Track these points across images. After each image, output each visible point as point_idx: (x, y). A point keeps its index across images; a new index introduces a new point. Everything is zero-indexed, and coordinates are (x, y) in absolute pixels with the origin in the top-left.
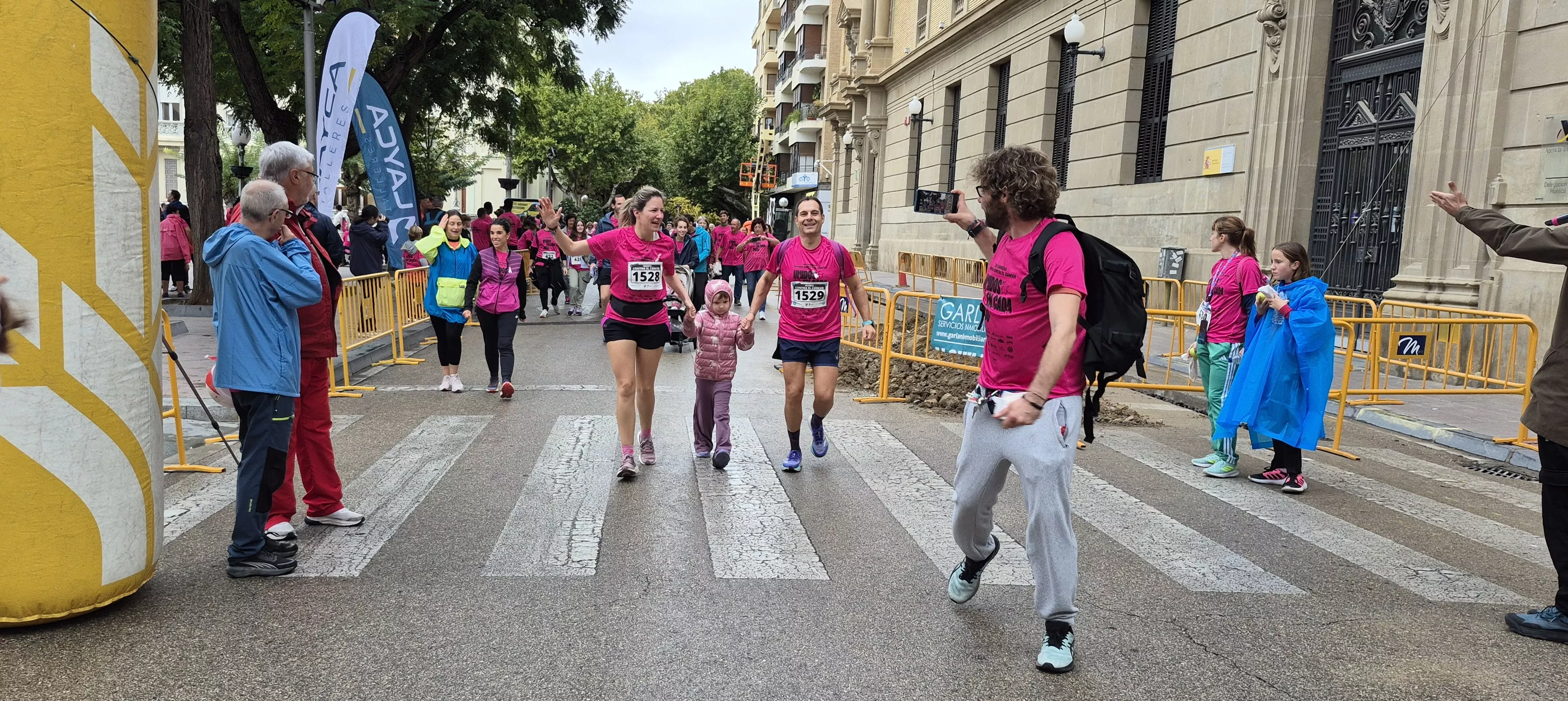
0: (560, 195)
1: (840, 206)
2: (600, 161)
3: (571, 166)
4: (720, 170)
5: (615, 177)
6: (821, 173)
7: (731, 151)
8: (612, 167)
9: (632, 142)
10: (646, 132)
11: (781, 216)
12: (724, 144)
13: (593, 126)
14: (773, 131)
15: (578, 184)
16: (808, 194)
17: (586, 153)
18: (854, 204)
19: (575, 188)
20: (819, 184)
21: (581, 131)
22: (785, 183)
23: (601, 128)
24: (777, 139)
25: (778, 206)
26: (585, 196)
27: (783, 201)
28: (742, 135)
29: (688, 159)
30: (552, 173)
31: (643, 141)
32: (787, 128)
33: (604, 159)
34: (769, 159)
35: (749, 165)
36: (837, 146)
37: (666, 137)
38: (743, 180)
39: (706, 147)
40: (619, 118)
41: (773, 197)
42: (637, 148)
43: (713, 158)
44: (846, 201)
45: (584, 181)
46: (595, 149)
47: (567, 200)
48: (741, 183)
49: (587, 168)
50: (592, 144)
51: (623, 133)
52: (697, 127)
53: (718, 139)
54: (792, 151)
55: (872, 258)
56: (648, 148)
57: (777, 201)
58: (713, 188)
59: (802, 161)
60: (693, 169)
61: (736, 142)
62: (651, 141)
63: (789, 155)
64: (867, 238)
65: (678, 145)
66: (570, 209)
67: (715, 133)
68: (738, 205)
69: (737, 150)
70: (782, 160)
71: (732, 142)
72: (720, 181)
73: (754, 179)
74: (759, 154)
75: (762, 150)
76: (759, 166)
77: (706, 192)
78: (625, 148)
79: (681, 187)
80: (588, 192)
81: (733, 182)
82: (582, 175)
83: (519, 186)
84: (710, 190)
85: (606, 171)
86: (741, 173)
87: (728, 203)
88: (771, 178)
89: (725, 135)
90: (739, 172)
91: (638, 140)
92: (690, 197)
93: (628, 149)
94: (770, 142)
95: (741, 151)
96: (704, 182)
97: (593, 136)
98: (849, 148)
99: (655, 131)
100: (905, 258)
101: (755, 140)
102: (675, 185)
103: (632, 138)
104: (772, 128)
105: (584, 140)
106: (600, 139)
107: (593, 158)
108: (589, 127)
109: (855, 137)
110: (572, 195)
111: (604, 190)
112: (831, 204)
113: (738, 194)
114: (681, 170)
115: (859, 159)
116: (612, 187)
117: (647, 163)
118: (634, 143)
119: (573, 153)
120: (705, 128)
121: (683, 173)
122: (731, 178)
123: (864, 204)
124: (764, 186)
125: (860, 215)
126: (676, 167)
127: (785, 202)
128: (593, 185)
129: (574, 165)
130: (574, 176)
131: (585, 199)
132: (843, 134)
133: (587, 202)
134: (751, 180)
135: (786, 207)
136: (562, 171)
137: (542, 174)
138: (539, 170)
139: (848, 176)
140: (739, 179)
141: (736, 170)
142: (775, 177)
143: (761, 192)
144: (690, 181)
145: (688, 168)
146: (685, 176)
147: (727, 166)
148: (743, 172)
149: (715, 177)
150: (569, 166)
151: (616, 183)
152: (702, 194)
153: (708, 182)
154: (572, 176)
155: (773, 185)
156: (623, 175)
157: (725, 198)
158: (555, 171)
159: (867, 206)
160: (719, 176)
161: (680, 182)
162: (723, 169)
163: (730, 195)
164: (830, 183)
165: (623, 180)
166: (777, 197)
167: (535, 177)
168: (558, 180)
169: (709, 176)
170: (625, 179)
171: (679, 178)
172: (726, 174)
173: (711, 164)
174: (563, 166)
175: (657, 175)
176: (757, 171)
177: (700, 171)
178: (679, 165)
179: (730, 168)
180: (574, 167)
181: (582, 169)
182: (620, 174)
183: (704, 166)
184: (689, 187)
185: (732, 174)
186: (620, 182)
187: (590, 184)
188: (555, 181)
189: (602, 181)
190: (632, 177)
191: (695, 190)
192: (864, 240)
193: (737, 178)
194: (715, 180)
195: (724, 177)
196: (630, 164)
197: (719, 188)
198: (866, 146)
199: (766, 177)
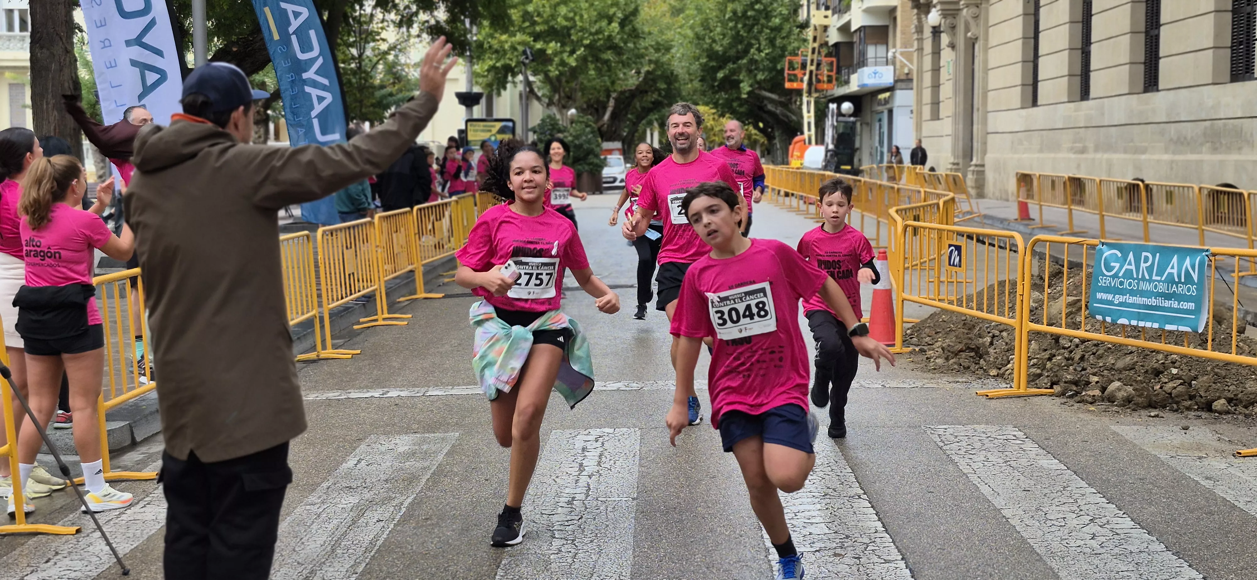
0: (538, 112)
1: (927, 111)
2: (592, 62)
3: (554, 72)
4: (757, 68)
5: (613, 83)
6: (898, 66)
7: (771, 42)
8: (609, 70)
9: (635, 35)
10: (654, 21)
11: (845, 127)
12: (760, 32)
13: (582, 16)
14: (829, 13)
15: (562, 94)
16: (882, 96)
17: (572, 52)
18: (947, 108)
19: (559, 100)
20: (896, 81)
21: (565, 23)
22: (847, 82)
23: (594, 19)
24: (835, 22)
25: (840, 114)
27: (847, 106)
28: (786, 19)
29: (711, 55)
30: (529, 84)
31: (650, 33)
32: (848, 8)
33: (597, 59)
34: (824, 51)
35: (798, 60)
36: (920, 30)
37: (681, 27)
38: (790, 80)
39: (737, 39)
40: (616, 4)
41: (833, 100)
42: (643, 44)
43: (746, 52)
44: (936, 103)
45: (573, 90)
46: (586, 47)
47: (549, 116)
48: (787, 85)
49: (574, 73)
50: (582, 39)
51: (622, 24)
52: (723, 11)
53: (753, 26)
54: (856, 39)
55: (977, 181)
56: (658, 43)
57: (839, 108)
58: (749, 93)
59: (871, 51)
60: (720, 68)
61: (777, 29)
62: (661, 32)
63: (850, 45)
64: (968, 153)
65: (698, 37)
66: (553, 129)
67: (748, 18)
68: (783, 115)
69: (778, 42)
70: (843, 50)
71: (773, 29)
72: (759, 83)
73: (806, 78)
74: (811, 45)
75: (815, 39)
76: (812, 61)
77: (739, 99)
78: (625, 43)
79: (704, 93)
80: (578, 104)
81: (776, 83)
82: (567, 82)
83: (483, 101)
84: (744, 96)
85: (600, 75)
86: (786, 72)
87: (770, 113)
88: (829, 76)
89: (763, 21)
90: (782, 70)
91: (643, 33)
92: (716, 105)
93: (631, 45)
94: (826, 28)
95: (785, 42)
96: (735, 85)
97: (582, 29)
98: (936, 31)
99: (667, 20)
100: (1025, 179)
101: (804, 26)
102: (695, 91)
103: (634, 30)
104: (827, 8)
105: (569, 35)
106: (591, 34)
107: (583, 60)
108: (577, 18)
109: (945, 14)
110: (554, 110)
111: (598, 101)
112: (914, 108)
113: (783, 99)
114: (703, 70)
115: (952, 46)
116: (608, 96)
117: (657, 62)
118: (637, 36)
119: (556, 54)
120: (735, 12)
121: (705, 74)
122: (771, 79)
123: (962, 107)
124: (820, 86)
125: (955, 123)
126: (696, 67)
127: (850, 108)
128: (583, 94)
129: (557, 69)
130: (557, 84)
131: (572, 115)
132: (928, 12)
133: (576, 118)
134: (802, 80)
135: (850, 116)
136: (541, 77)
137: (514, 83)
138: (510, 78)
139: (936, 70)
140: (784, 79)
141: (779, 67)
142: (833, 74)
143: (815, 95)
144: (716, 84)
145: (713, 67)
146: (708, 78)
147: (766, 63)
148: (789, 69)
149: (750, 79)
150: (549, 71)
151: (615, 91)
152: (733, 100)
153: (742, 85)
154: (554, 84)
155: (831, 85)
156: (624, 80)
157: (766, 105)
158: (531, 78)
159: (965, 109)
160: (755, 76)
161: (702, 86)
162: (761, 67)
163: (772, 101)
164: (911, 80)
165: (624, 87)
166: (839, 100)
167: (505, 88)
168: (536, 90)
169: (741, 77)
170: (626, 85)
171: (700, 81)
172: (766, 73)
173: (745, 61)
174: (542, 71)
175: (670, 78)
176: (809, 68)
177: (730, 71)
178: (700, 64)
179: (771, 65)
180: (557, 73)
181: (568, 74)
182: (619, 79)
183: (734, 63)
184: (715, 93)
185: (774, 73)
186: (620, 89)
187: (580, 94)
188: (532, 91)
189: (595, 89)
190: (637, 83)
191: (723, 96)
192: (964, 157)
193: (780, 78)
194: (750, 82)
195: (763, 78)
196: (633, 65)
197: (757, 91)
198: (961, 28)
199: (822, 75)
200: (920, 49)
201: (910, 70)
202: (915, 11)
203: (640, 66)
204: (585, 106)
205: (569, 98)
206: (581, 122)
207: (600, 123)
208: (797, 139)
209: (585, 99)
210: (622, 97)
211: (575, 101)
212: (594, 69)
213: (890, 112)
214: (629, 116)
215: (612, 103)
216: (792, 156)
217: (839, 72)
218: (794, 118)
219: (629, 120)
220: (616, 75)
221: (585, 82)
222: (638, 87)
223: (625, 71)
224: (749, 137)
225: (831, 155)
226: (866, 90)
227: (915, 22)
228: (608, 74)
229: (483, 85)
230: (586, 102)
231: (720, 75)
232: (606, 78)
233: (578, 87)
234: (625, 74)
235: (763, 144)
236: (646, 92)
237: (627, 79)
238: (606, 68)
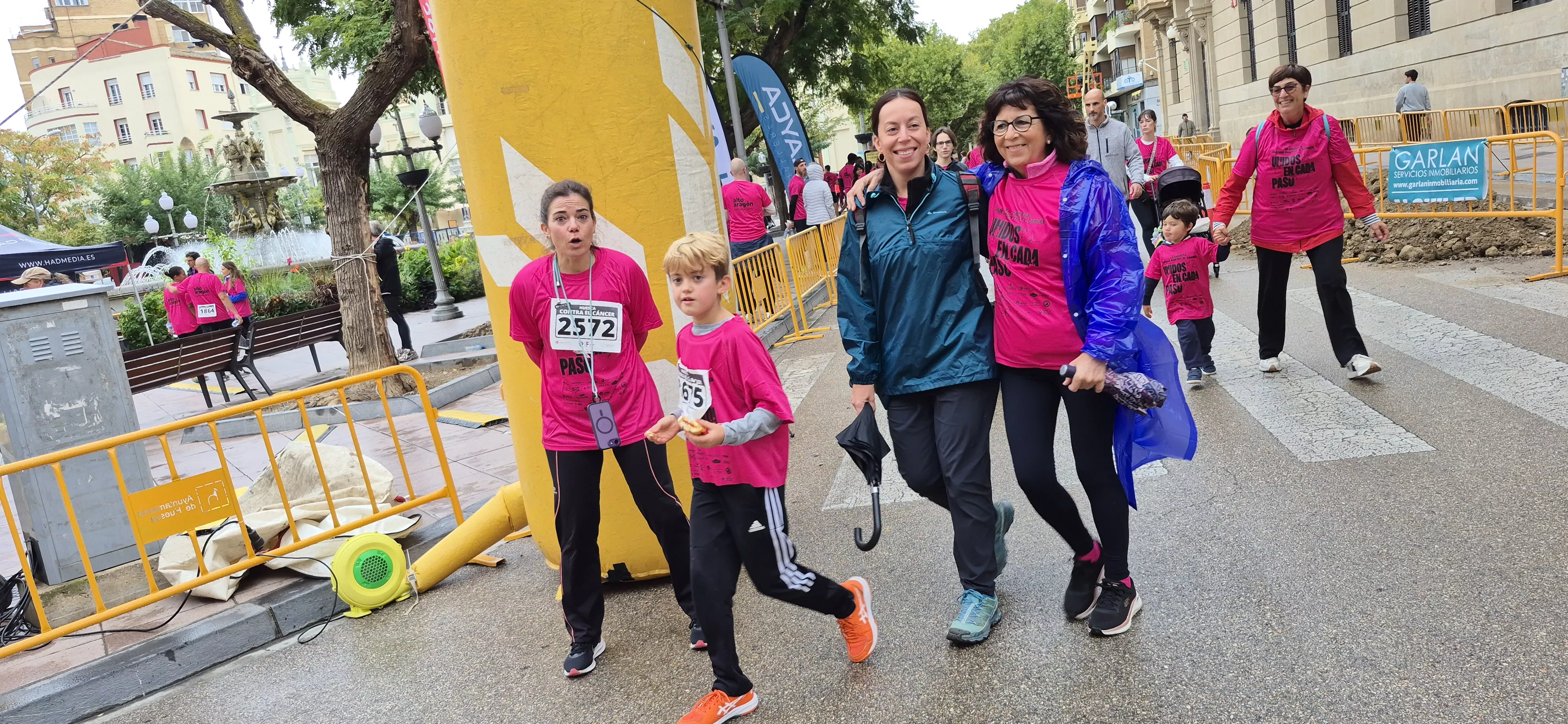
6: (1145, 71)
7: (1054, 69)
9: (961, 80)
12: (1045, 64)
16: (1135, 93)
18: (1185, 94)
20: (1145, 82)
24: (1096, 49)
28: (1061, 53)
32: (1105, 37)
34: (1092, 69)
35: (1075, 78)
37: (990, 69)
40: (947, 62)
42: (966, 85)
44: (1177, 92)
51: (952, 74)
53: (1040, 61)
54: (1112, 57)
56: (975, 83)
59: (1124, 63)
61: (1056, 61)
62: (977, 76)
63: (1110, 61)
67: (1036, 56)
69: (1058, 68)
70: (1105, 66)
74: (1083, 66)
75: (1087, 61)
76: (1086, 77)
89: (1046, 56)
93: (959, 87)
94: (1092, 53)
95: (1063, 67)
98: (1173, 41)
103: (961, 77)
104: (1093, 39)
109: (1178, 30)
112: (1160, 95)
118: (963, 81)
123: (1198, 92)
132: (1165, 31)
134: (1080, 91)
139: (1175, 68)
148: (1070, 85)
159: (1200, 93)
164: (1157, 79)
176: (1084, 82)
192: (1203, 125)
198: (1192, 36)
200: (1161, 57)
201: (1155, 73)
202: (1155, 31)
217: (1104, 81)
226: (1124, 91)
227: (1156, 38)
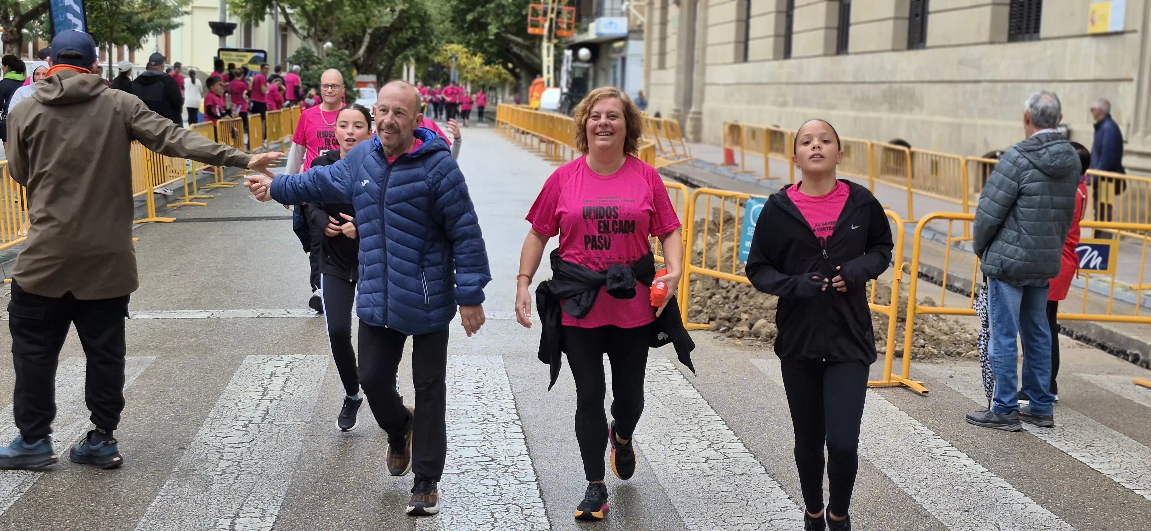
0: (295, 44)
1: (655, 61)
3: (310, 6)
4: (504, 13)
5: (368, 19)
6: (632, 17)
8: (365, 7)
11: (579, 73)
15: (319, 28)
16: (616, 45)
18: (672, 59)
19: (315, 33)
22: (586, 30)
25: (576, 59)
26: (329, 44)
27: (584, 53)
35: (540, 8)
38: (535, 25)
41: (570, 47)
44: (663, 54)
45: (329, 25)
47: (304, 49)
48: (530, 30)
55: (694, 127)
57: (575, 53)
58: (497, 35)
59: (608, 3)
60: (470, 10)
64: (688, 101)
66: (308, 60)
68: (528, 58)
72: (505, 26)
73: (547, 25)
76: (553, 9)
77: (488, 40)
79: (454, 33)
80: (334, 38)
81: (520, 28)
82: (324, 16)
83: (239, 31)
84: (491, 37)
85: (356, 11)
86: (529, 18)
87: (515, 55)
88: (568, 24)
90: (526, 16)
92: (468, 45)
96: (483, 27)
100: (733, 129)
102: (447, 31)
110: (310, 43)
111: (354, 35)
112: (644, 57)
113: (527, 43)
114: (454, 12)
115: (678, 3)
116: (364, 32)
117: (411, 2)
121: (456, 15)
122: (517, 23)
123: (684, 59)
124: (559, 33)
125: (678, 73)
126: (447, 8)
127: (587, 55)
128: (340, 29)
129: (313, 3)
130: (313, 18)
131: (328, 48)
133: (330, 52)
134: (543, 26)
135: (588, 62)
136: (298, 10)
137: (271, 14)
138: (268, 10)
139: (664, 23)
140: (527, 24)
141: (524, 13)
142: (573, 21)
143: (555, 41)
144: (466, 26)
145: (463, 9)
146: (458, 19)
147: (512, 8)
148: (532, 16)
149: (497, 22)
150: (306, 5)
151: (370, 27)
152: (483, 41)
153: (489, 27)
154: (311, 18)
155: (570, 32)
156: (379, 18)
157: (511, 48)
158: (289, 11)
159: (687, 62)
160: (502, 20)
161: (453, 26)
162: (508, 11)
163: (518, 44)
164: (642, 32)
165: (379, 24)
166: (575, 47)
167: (263, 19)
168: (293, 21)
169: (489, 20)
170: (381, 22)
171: (451, 21)
172: (512, 18)
173: (492, 5)
174: (299, 5)
175: (424, 18)
176: (550, 15)
177: (478, 13)
178: (452, 6)
179: (517, 10)
180: (313, 7)
181: (324, 9)
182: (374, 16)
183: (483, 7)
184: (466, 34)
185: (519, 18)
186: (375, 26)
187: (336, 28)
188: (289, 23)
189: (351, 24)
190: (391, 20)
191: (473, 37)
192: (685, 105)
193: (525, 22)
194: (498, 25)
195: (509, 21)
196: (387, 4)
197: (503, 35)
199: (563, 23)
200: (651, 4)
201: (642, 22)
203: (393, 5)
204: (341, 40)
205: (325, 31)
206: (335, 56)
207: (356, 57)
208: (538, 80)
209: (341, 34)
210: (377, 32)
211: (330, 35)
212: (349, 6)
213: (624, 59)
214: (386, 51)
215: (367, 39)
216: (532, 97)
217: (578, 19)
218: (537, 60)
219: (386, 54)
220: (371, 12)
221: (342, 17)
222: (392, 26)
223: (379, 8)
224: (499, 75)
225: (566, 98)
226: (603, 38)
228: (363, 11)
229: (242, 15)
230: (342, 37)
231: (470, 17)
232: (361, 15)
233: (333, 22)
234: (379, 11)
235: (511, 83)
236: (400, 29)
237: (382, 16)
238: (360, 5)
